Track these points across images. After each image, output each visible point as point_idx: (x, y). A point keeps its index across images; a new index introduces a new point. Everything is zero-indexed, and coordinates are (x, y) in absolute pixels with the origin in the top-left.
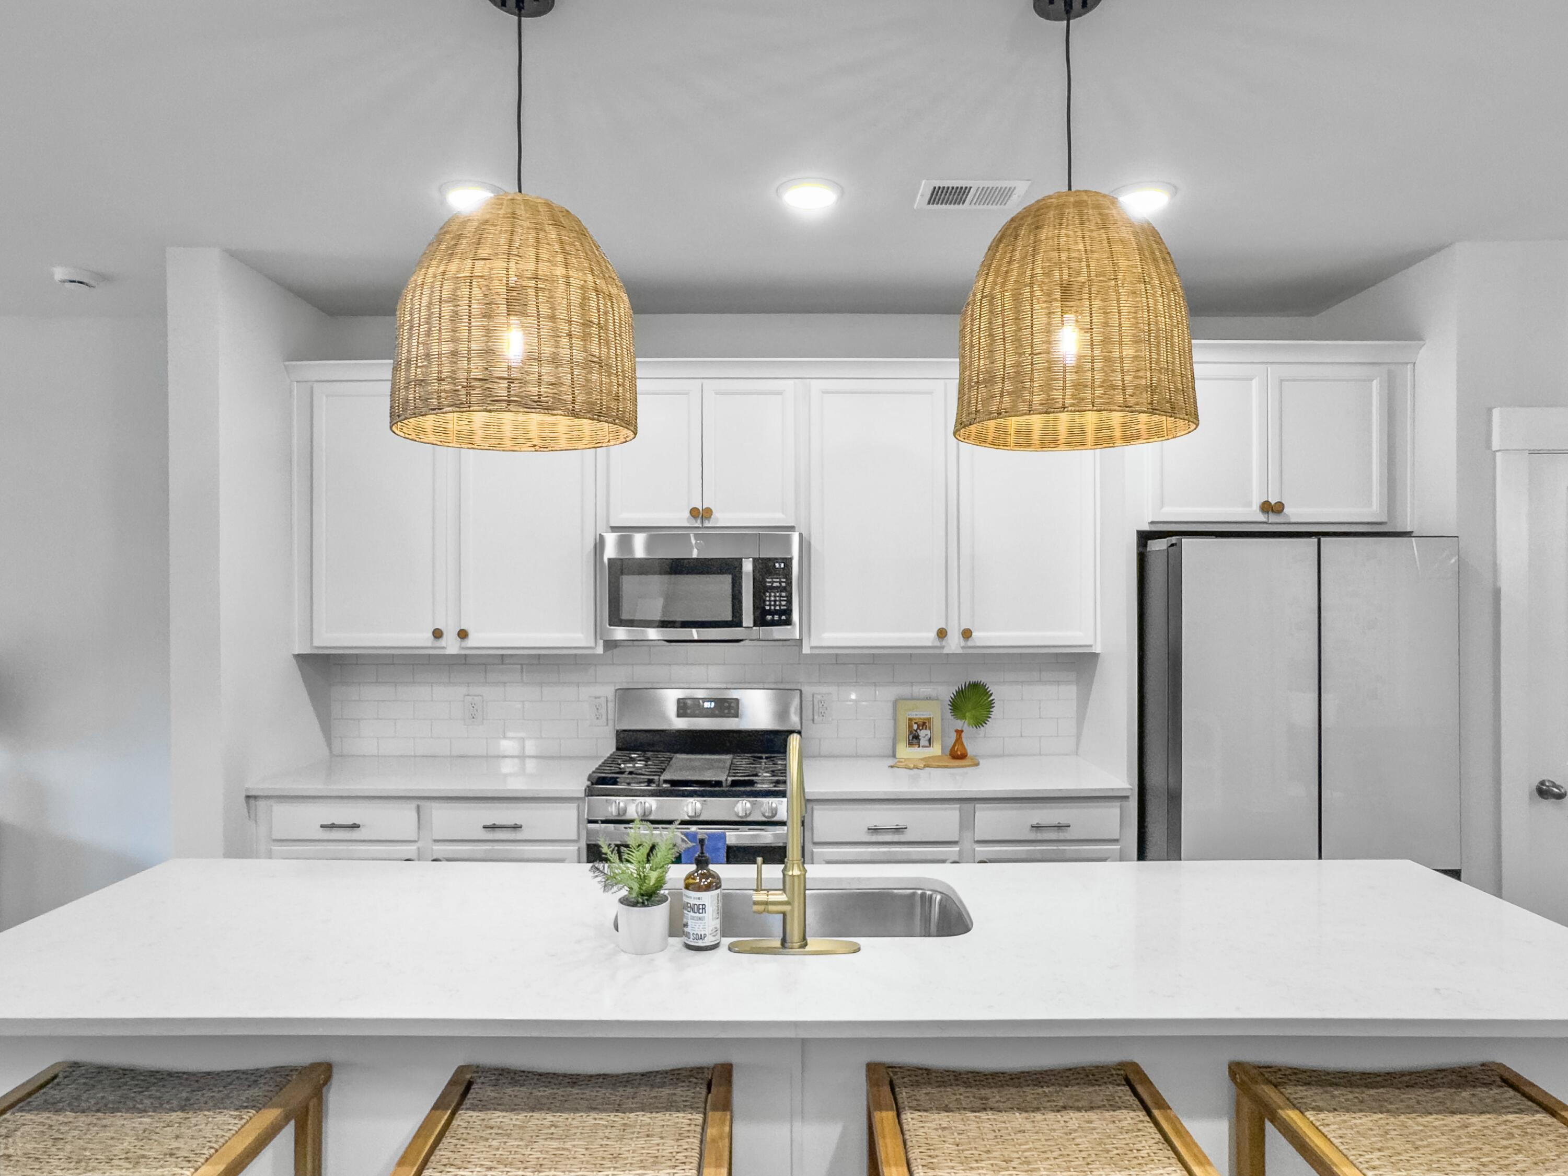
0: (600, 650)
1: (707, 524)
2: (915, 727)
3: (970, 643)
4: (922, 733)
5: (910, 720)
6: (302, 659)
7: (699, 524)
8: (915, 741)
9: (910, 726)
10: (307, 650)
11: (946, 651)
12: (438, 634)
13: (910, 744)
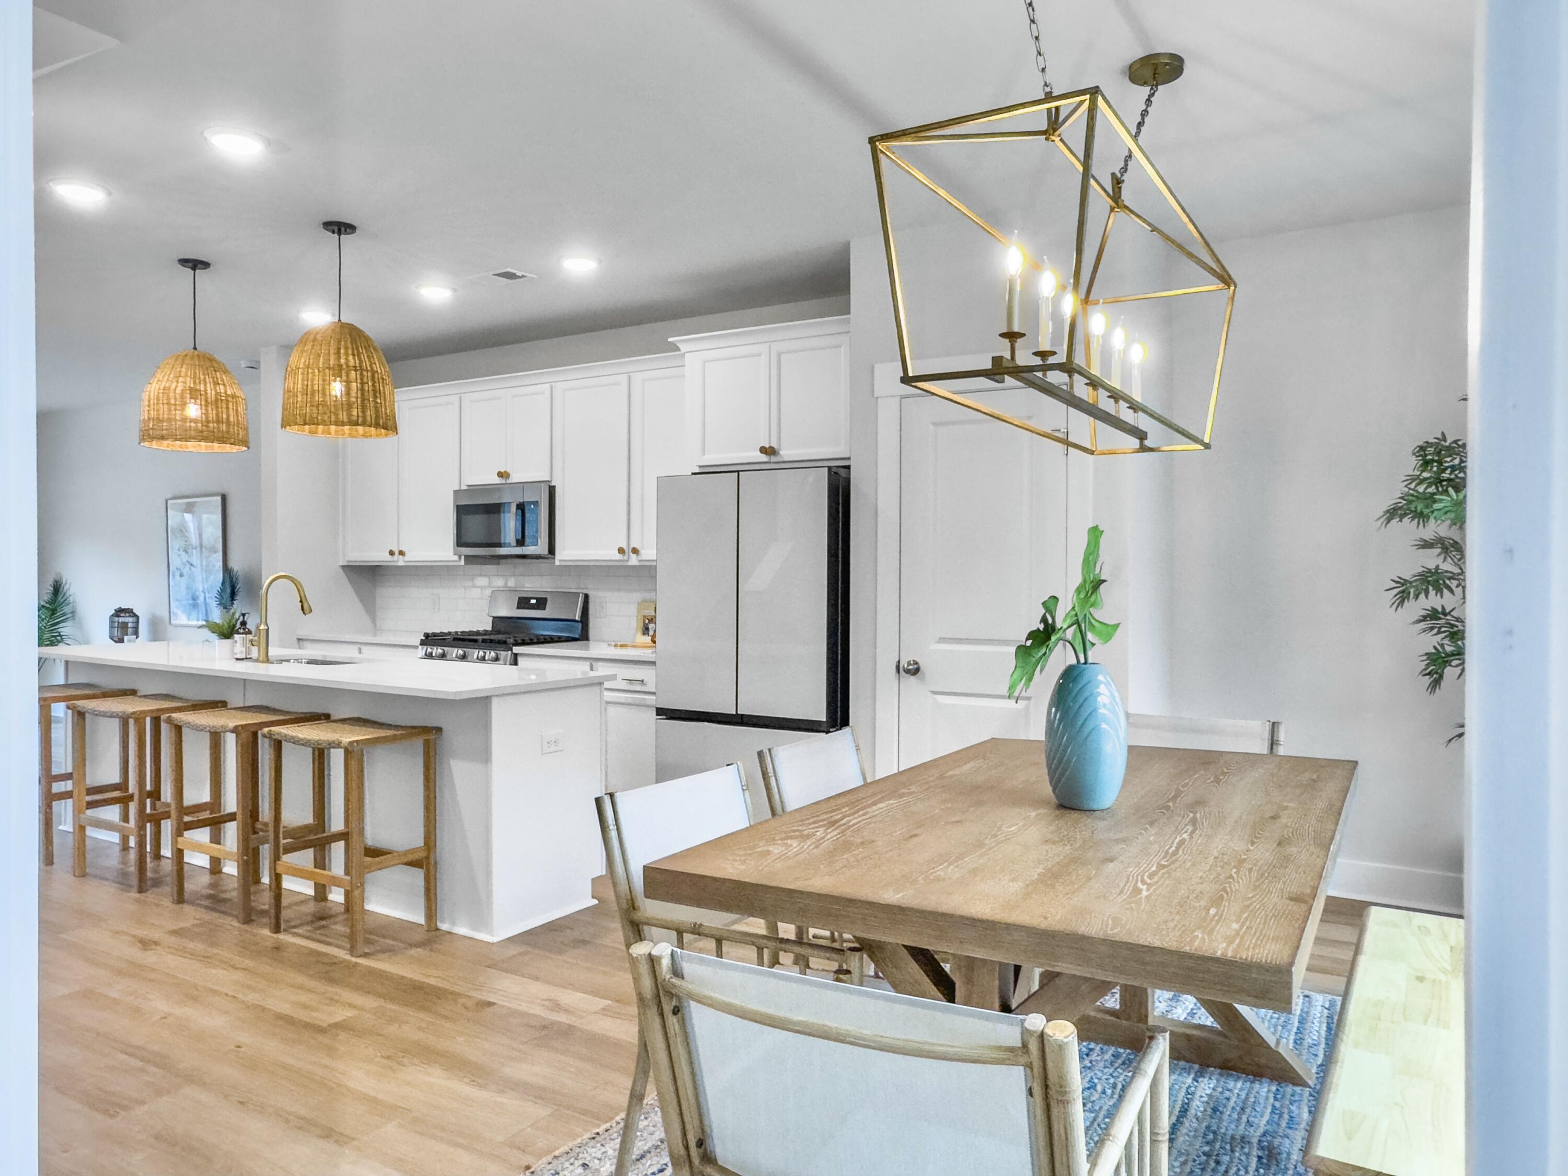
0: (462, 563)
1: (508, 482)
2: (647, 621)
3: (640, 558)
4: (651, 626)
5: (644, 617)
6: (343, 567)
7: (504, 482)
8: (646, 632)
9: (644, 621)
10: (345, 564)
11: (630, 563)
12: (392, 553)
13: (644, 634)
